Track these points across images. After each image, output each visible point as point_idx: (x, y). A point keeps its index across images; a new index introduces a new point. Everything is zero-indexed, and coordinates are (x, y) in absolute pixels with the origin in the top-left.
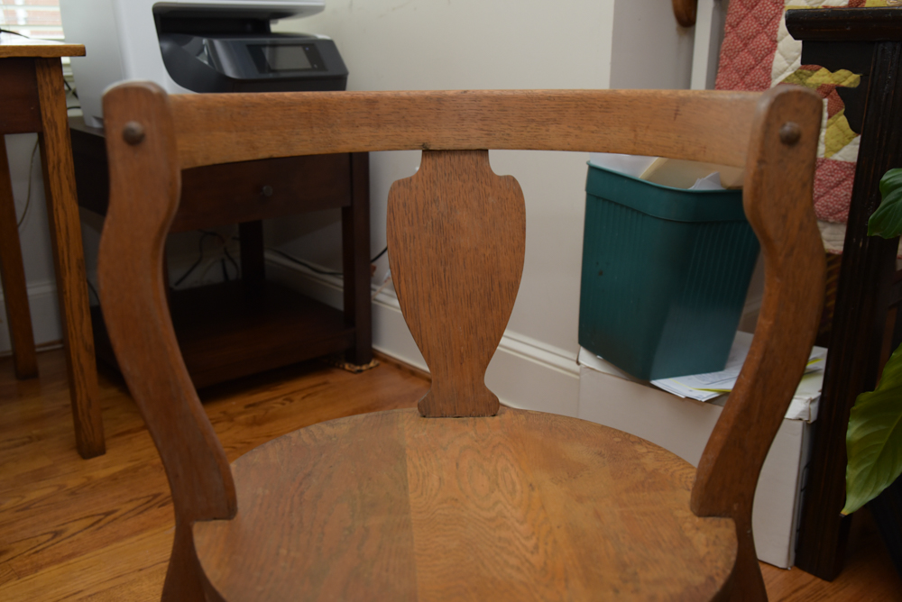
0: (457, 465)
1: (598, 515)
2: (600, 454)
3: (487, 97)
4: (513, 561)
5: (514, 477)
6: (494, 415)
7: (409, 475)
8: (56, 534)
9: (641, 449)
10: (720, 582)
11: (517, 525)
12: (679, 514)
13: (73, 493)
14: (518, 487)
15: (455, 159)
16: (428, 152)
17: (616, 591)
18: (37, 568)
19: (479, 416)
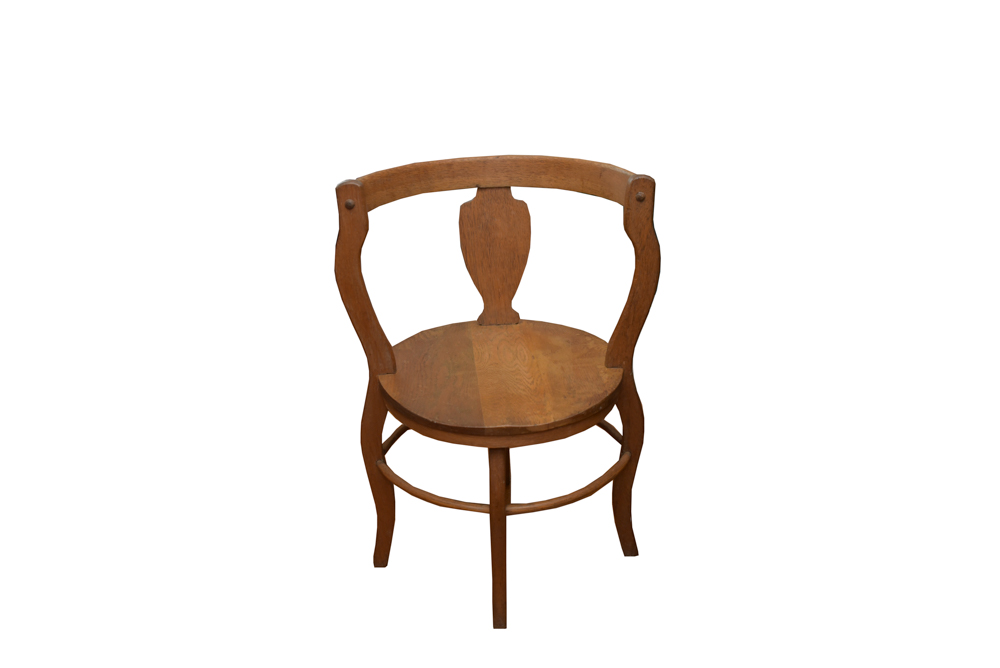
0: (498, 348)
1: (563, 369)
2: (568, 342)
3: (509, 160)
4: (522, 387)
5: (525, 353)
6: (517, 324)
9: (588, 339)
10: (610, 392)
11: (525, 373)
12: (599, 367)
14: (527, 358)
15: (493, 191)
16: (479, 189)
17: (565, 397)
19: (509, 324)
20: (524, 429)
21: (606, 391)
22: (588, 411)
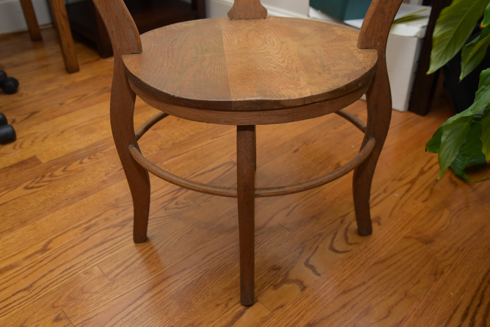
0: (247, 36)
1: (313, 51)
2: (316, 30)
4: (272, 65)
5: (274, 40)
6: (265, 18)
7: (223, 40)
8: (61, 104)
11: (275, 55)
13: (67, 88)
14: (276, 43)
17: (320, 74)
18: (55, 117)
19: (257, 19)
20: (277, 102)
21: (365, 68)
22: (347, 86)
